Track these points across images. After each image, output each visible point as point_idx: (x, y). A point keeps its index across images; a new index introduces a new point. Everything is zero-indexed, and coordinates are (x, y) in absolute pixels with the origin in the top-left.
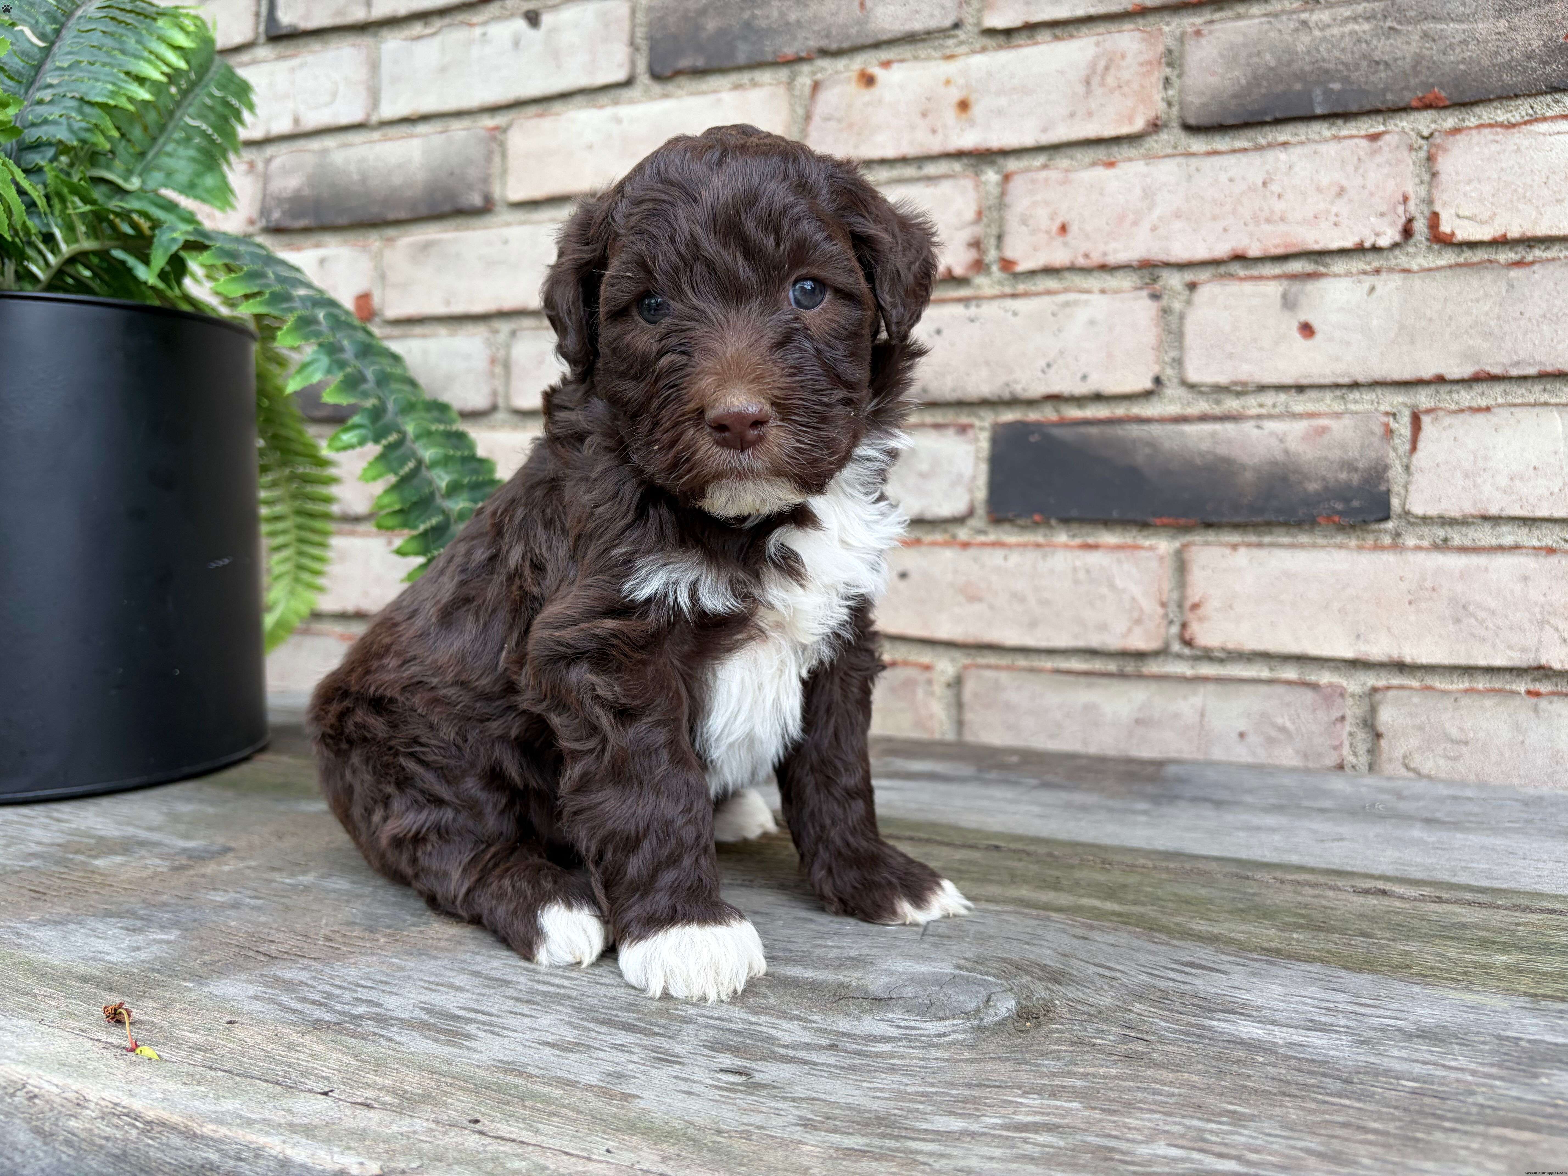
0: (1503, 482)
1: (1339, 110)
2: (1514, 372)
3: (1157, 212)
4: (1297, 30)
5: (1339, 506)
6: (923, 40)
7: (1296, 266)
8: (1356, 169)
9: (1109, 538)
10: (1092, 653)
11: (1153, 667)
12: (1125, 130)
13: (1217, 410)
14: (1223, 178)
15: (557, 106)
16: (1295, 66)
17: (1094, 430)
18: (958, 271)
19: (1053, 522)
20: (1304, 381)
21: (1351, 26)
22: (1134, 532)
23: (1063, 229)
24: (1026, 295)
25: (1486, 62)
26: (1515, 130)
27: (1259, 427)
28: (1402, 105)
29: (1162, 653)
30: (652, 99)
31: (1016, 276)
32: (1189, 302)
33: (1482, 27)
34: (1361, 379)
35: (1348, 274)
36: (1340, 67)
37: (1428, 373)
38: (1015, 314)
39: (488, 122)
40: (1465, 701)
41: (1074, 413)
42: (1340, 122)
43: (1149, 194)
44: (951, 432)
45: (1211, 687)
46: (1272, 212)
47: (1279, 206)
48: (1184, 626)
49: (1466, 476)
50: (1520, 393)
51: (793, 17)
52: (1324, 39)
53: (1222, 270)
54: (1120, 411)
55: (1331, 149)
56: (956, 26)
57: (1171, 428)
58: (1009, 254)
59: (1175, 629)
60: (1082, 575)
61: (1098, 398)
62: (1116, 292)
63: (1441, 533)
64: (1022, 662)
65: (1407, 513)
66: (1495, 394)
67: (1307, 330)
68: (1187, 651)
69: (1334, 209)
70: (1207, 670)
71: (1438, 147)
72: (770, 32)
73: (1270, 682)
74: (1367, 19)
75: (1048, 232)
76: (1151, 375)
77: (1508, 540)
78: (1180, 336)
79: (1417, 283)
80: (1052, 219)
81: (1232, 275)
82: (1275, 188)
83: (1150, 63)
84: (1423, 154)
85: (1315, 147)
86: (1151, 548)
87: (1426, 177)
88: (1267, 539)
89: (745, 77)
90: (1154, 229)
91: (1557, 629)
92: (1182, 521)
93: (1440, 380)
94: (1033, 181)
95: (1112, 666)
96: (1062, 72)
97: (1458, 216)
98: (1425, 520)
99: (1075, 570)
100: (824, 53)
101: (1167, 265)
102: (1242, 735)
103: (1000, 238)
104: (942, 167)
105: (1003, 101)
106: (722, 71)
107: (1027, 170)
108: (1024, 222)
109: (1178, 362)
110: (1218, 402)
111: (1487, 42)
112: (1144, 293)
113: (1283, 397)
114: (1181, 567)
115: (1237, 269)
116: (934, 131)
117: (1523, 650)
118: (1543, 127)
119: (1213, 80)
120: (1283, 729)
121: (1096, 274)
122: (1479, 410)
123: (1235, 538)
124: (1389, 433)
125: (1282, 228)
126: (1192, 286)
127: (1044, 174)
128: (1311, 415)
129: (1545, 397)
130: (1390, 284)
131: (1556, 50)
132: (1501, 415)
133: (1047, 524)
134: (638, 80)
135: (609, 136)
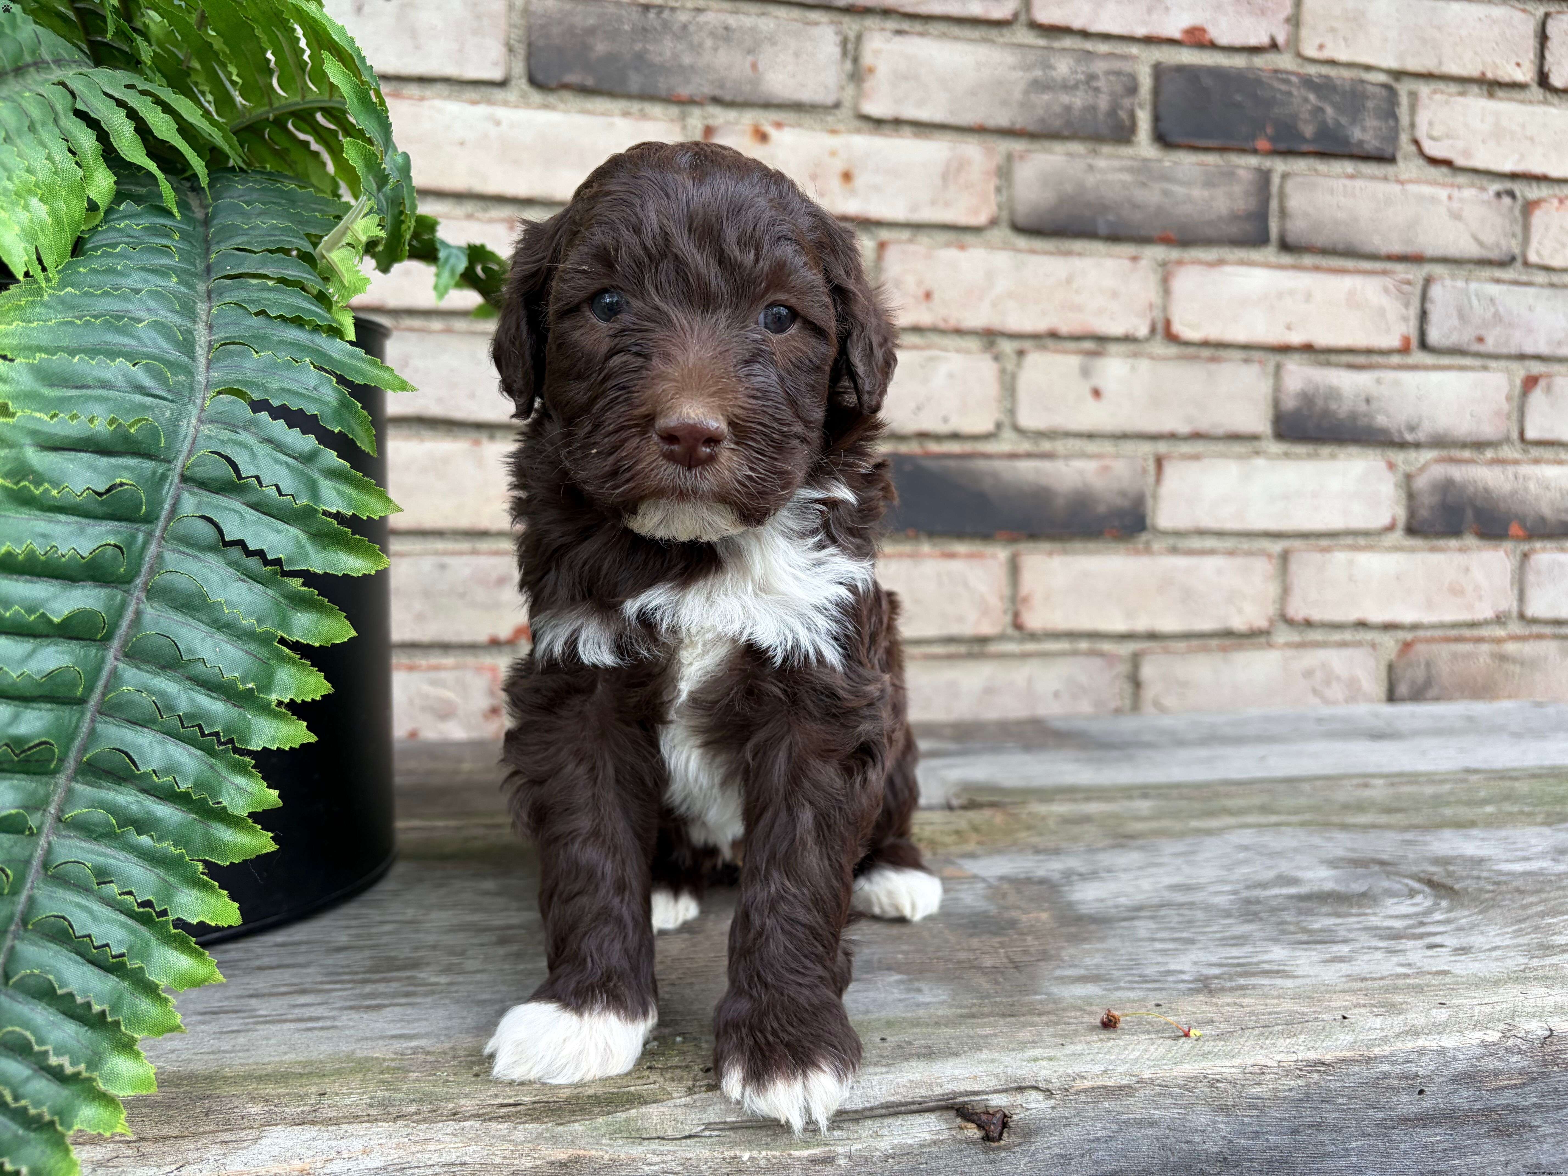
0: (1207, 506)
1: (1113, 234)
2: (1213, 432)
3: (995, 292)
4: (1085, 170)
5: (1117, 523)
6: (807, 111)
7: (1087, 345)
8: (1123, 280)
9: (961, 548)
10: (950, 640)
11: (993, 648)
12: (973, 222)
13: (1035, 450)
14: (1041, 272)
16: (1087, 197)
17: (952, 463)
19: (921, 536)
20: (1095, 431)
21: (1119, 175)
22: (978, 542)
23: (928, 296)
25: (1196, 217)
26: (1212, 268)
27: (1066, 464)
28: (1149, 238)
29: (1000, 637)
30: (528, 106)
32: (1019, 365)
33: (1195, 193)
34: (1129, 431)
35: (1119, 355)
36: (1113, 204)
37: (1166, 430)
40: (1188, 656)
41: (934, 447)
43: (989, 276)
45: (1035, 661)
46: (1073, 303)
47: (1078, 299)
48: (1016, 615)
49: (1187, 502)
50: (1213, 447)
51: (687, 60)
52: (1103, 181)
53: (1039, 342)
54: (969, 448)
55: (1108, 263)
56: (837, 105)
57: (1006, 462)
59: (1008, 619)
60: (945, 579)
61: (955, 436)
62: (967, 352)
63: (1171, 541)
65: (1155, 528)
66: (1199, 447)
67: (1097, 393)
68: (1016, 633)
69: (1110, 307)
70: (1030, 647)
71: (1170, 272)
72: (663, 69)
73: (1075, 653)
74: (1130, 172)
75: (915, 297)
76: (994, 420)
77: (1208, 546)
78: (1013, 392)
79: (1158, 366)
80: (919, 286)
81: (1045, 347)
82: (1074, 285)
83: (988, 173)
84: (1161, 276)
85: (1098, 259)
86: (994, 557)
87: (1162, 293)
88: (1068, 547)
89: (635, 106)
90: (994, 304)
91: (1235, 605)
92: (1015, 534)
93: (1173, 435)
94: (904, 252)
95: (962, 649)
96: (924, 165)
97: (1182, 322)
98: (1165, 533)
99: (939, 575)
100: (716, 101)
101: (1003, 334)
102: (1056, 694)
105: (879, 179)
106: (611, 94)
107: (898, 242)
108: (897, 285)
109: (1012, 412)
110: (1037, 444)
111: (1197, 203)
112: (989, 355)
113: (1078, 442)
114: (1014, 569)
115: (1049, 342)
117: (1219, 619)
118: (1227, 268)
119: (1034, 196)
120: (1082, 687)
121: (951, 336)
122: (1192, 457)
123: (1046, 546)
124: (1144, 471)
125: (1080, 315)
126: (1021, 353)
127: (912, 248)
128: (1100, 456)
129: (1227, 451)
130: (1144, 365)
131: (1234, 217)
132: (1206, 462)
133: (916, 538)
134: (513, 83)
135: (486, 136)
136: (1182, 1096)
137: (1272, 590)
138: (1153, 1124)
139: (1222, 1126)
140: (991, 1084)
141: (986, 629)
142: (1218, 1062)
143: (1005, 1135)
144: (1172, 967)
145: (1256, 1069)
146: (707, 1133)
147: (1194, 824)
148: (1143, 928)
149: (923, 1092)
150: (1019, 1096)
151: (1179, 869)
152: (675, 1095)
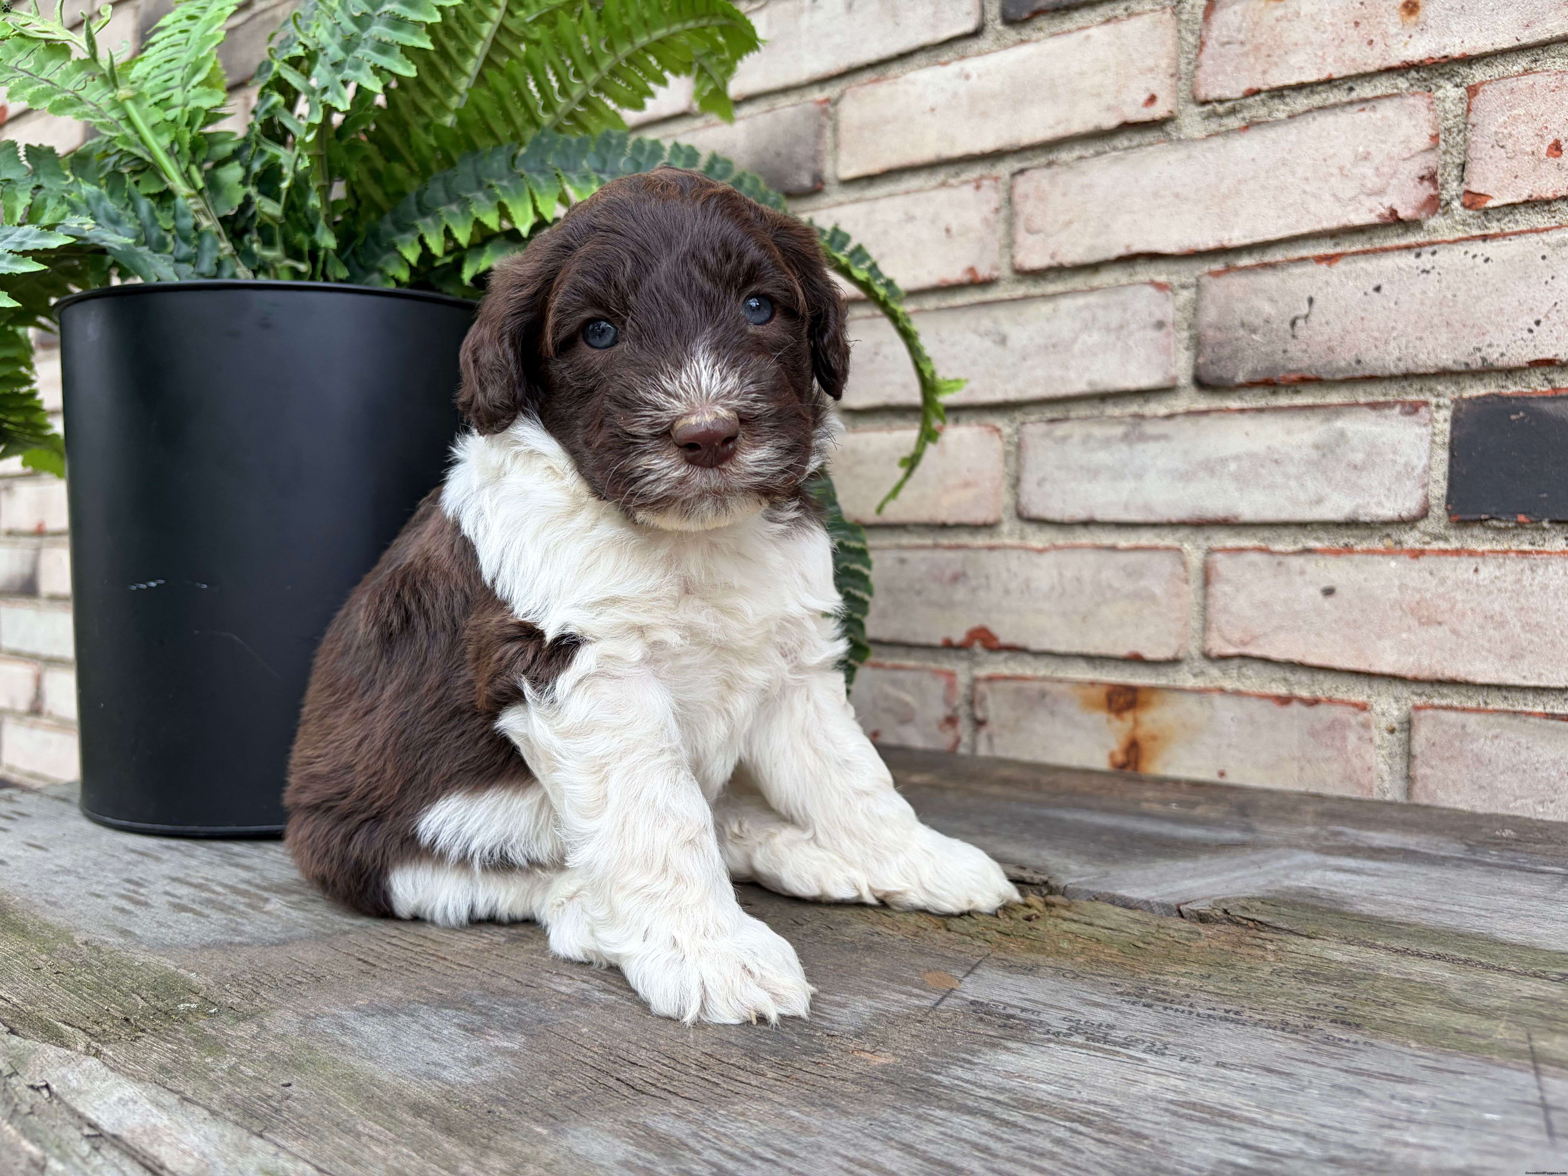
15: (895, 69)
18: (1407, 212)
19: (1544, 524)
23: (1557, 147)
24: (1503, 235)
30: (1002, 47)
31: (1488, 212)
38: (1487, 260)
39: (818, 95)
44: (1395, 412)
58: (1477, 186)
64: (1497, 702)
75: (1533, 154)
80: (1540, 136)
94: (1513, 91)
103: (1463, 167)
104: (1381, 86)
107: (1504, 78)
108: (1498, 143)
116: (1370, 43)
127: (1529, 79)
134: (989, 28)
135: (955, 95)
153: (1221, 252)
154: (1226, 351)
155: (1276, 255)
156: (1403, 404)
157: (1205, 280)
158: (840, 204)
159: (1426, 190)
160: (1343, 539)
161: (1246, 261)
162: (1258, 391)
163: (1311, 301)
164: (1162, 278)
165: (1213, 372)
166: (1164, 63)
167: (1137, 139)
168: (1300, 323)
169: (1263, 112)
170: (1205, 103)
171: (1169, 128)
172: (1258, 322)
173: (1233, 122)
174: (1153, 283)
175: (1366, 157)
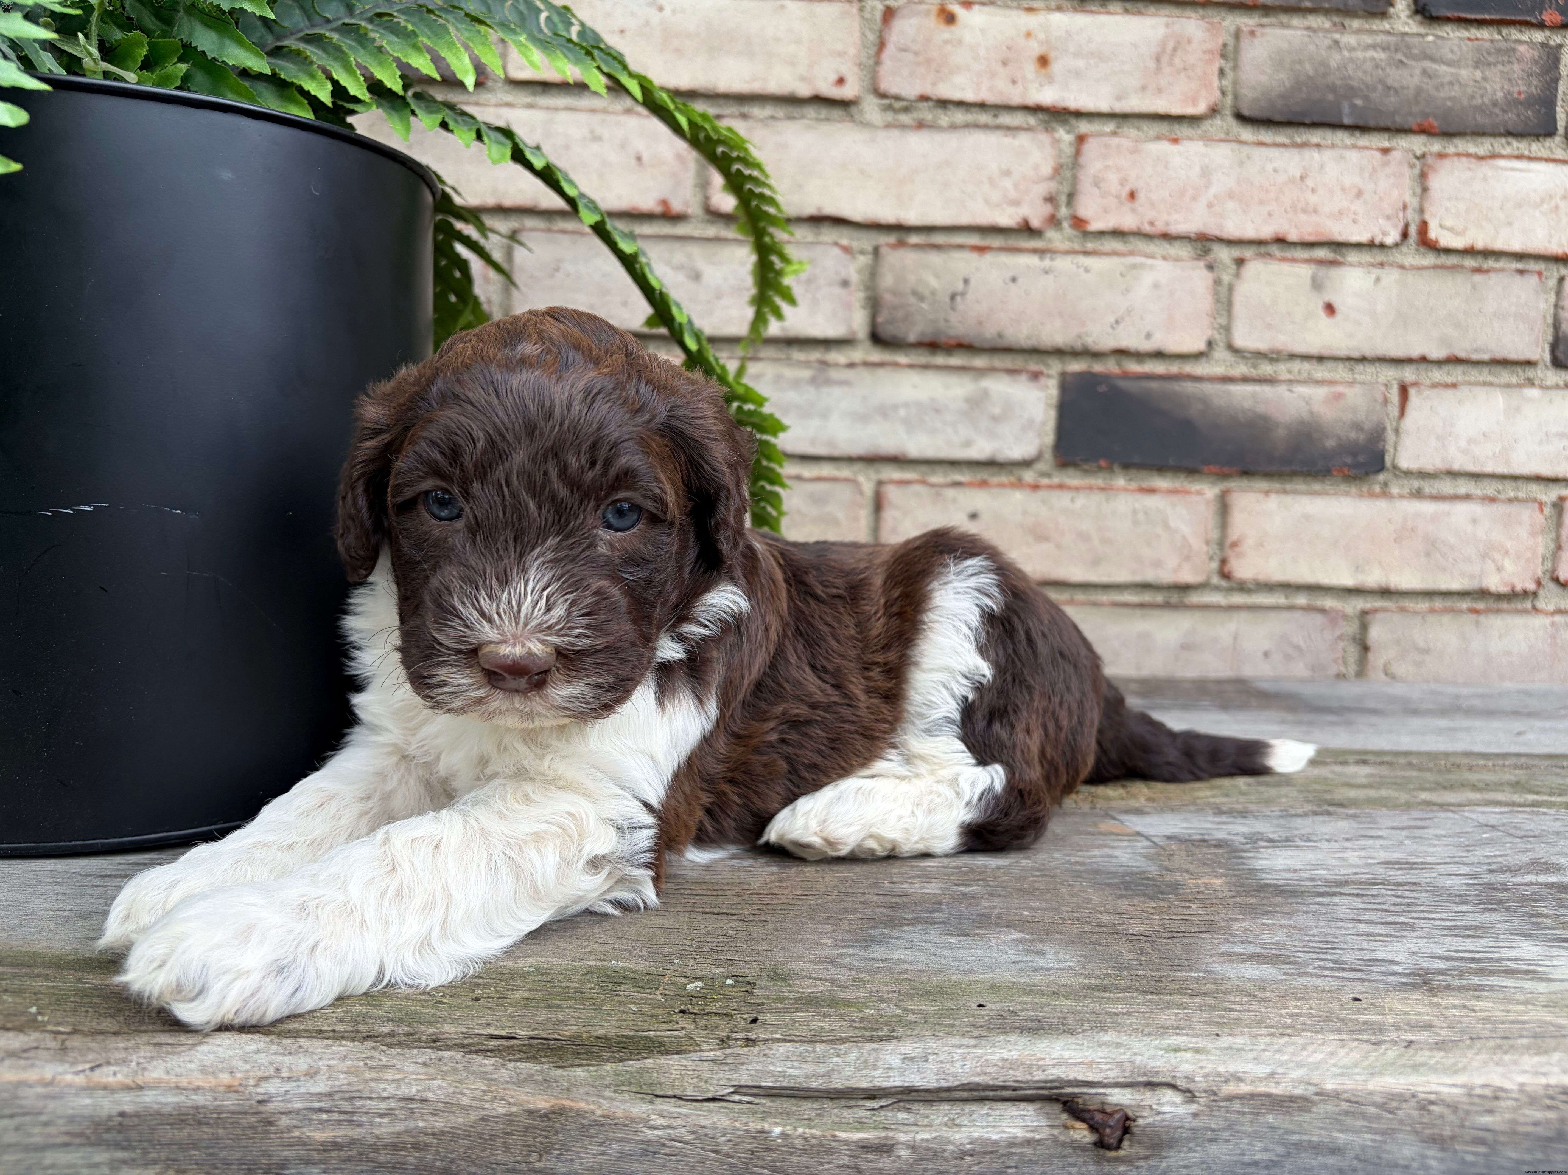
0: (1463, 444)
1: (1361, 123)
2: (1475, 357)
3: (1213, 191)
4: (1330, 47)
5: (1349, 460)
7: (1321, 253)
8: (1371, 176)
9: (1162, 483)
10: (1145, 586)
11: (1195, 598)
12: (1190, 111)
13: (1253, 373)
14: (1269, 167)
16: (1330, 79)
17: (1154, 385)
18: (1035, 223)
19: (1116, 467)
20: (1326, 353)
21: (1371, 53)
22: (1182, 477)
23: (1132, 195)
24: (1095, 253)
25: (1465, 102)
26: (1483, 163)
27: (1290, 390)
28: (1406, 127)
29: (1203, 586)
31: (1086, 234)
32: (1237, 275)
33: (1465, 73)
34: (1369, 353)
35: (1360, 264)
36: (1362, 87)
37: (1415, 353)
38: (1087, 270)
40: (1431, 618)
41: (1134, 367)
42: (1357, 134)
43: (1206, 173)
44: (1024, 377)
45: (1244, 615)
46: (1307, 203)
47: (1313, 199)
48: (1224, 562)
49: (1438, 438)
50: (1474, 374)
52: (1351, 60)
53: (1263, 249)
54: (1174, 368)
55: (1353, 156)
57: (1219, 387)
58: (1082, 213)
59: (1215, 565)
60: (1141, 516)
61: (1159, 355)
62: (1177, 259)
63: (1416, 483)
64: (1080, 596)
65: (1395, 467)
66: (1457, 374)
67: (1330, 309)
68: (1224, 583)
69: (1353, 208)
70: (1238, 599)
71: (1430, 166)
73: (1291, 608)
74: (1384, 49)
75: (1118, 197)
76: (1205, 338)
77: (1462, 491)
78: (1229, 306)
79: (1410, 278)
80: (1122, 185)
81: (1269, 255)
82: (1310, 183)
83: (1211, 52)
84: (1417, 171)
85: (1341, 151)
86: (1199, 493)
87: (1419, 190)
88: (1288, 487)
90: (1210, 206)
91: (1493, 561)
92: (1226, 470)
93: (1424, 360)
94: (1106, 146)
95: (1159, 598)
96: (1135, 46)
97: (1441, 226)
98: (1408, 474)
99: (1135, 512)
101: (1220, 240)
102: (1266, 654)
103: (1071, 195)
104: (1018, 119)
105: (1080, 63)
107: (1100, 135)
108: (1097, 184)
109: (1227, 329)
110: (1255, 367)
111: (1466, 86)
112: (1202, 264)
113: (1306, 366)
114: (1223, 508)
115: (1275, 250)
116: (1014, 82)
117: (1472, 576)
118: (1502, 163)
119: (1264, 79)
120: (1298, 648)
121: (1157, 241)
122: (1447, 386)
123: (1264, 485)
124: (1386, 401)
125: (1315, 218)
126: (1240, 262)
127: (1115, 141)
128: (1331, 383)
129: (1490, 378)
130: (1391, 276)
131: (1512, 103)
132: (1463, 391)
133: (1110, 469)
135: (647, 23)
136: (1378, 1118)
137: (1542, 545)
138: (1335, 1150)
139: (1433, 1163)
140: (1112, 1074)
141: (1187, 576)
142: (1433, 1078)
143: (1126, 1143)
144: (1381, 955)
145: (1487, 1092)
146: (736, 1098)
147: (1424, 796)
148: (1345, 906)
149: (1019, 1075)
150: (1148, 1094)
151: (1401, 843)
152: (705, 1047)
153: (899, 228)
154: (900, 314)
155: (939, 239)
156: (1027, 372)
157: (884, 250)
158: (509, 105)
159: (1047, 209)
160: (983, 474)
161: (914, 239)
162: (920, 351)
163: (966, 281)
164: (845, 242)
165: (887, 331)
166: (852, 51)
167: (824, 112)
168: (958, 298)
169: (928, 116)
170: (883, 96)
171: (854, 110)
172: (926, 293)
173: (904, 118)
174: (836, 244)
175: (1007, 173)
